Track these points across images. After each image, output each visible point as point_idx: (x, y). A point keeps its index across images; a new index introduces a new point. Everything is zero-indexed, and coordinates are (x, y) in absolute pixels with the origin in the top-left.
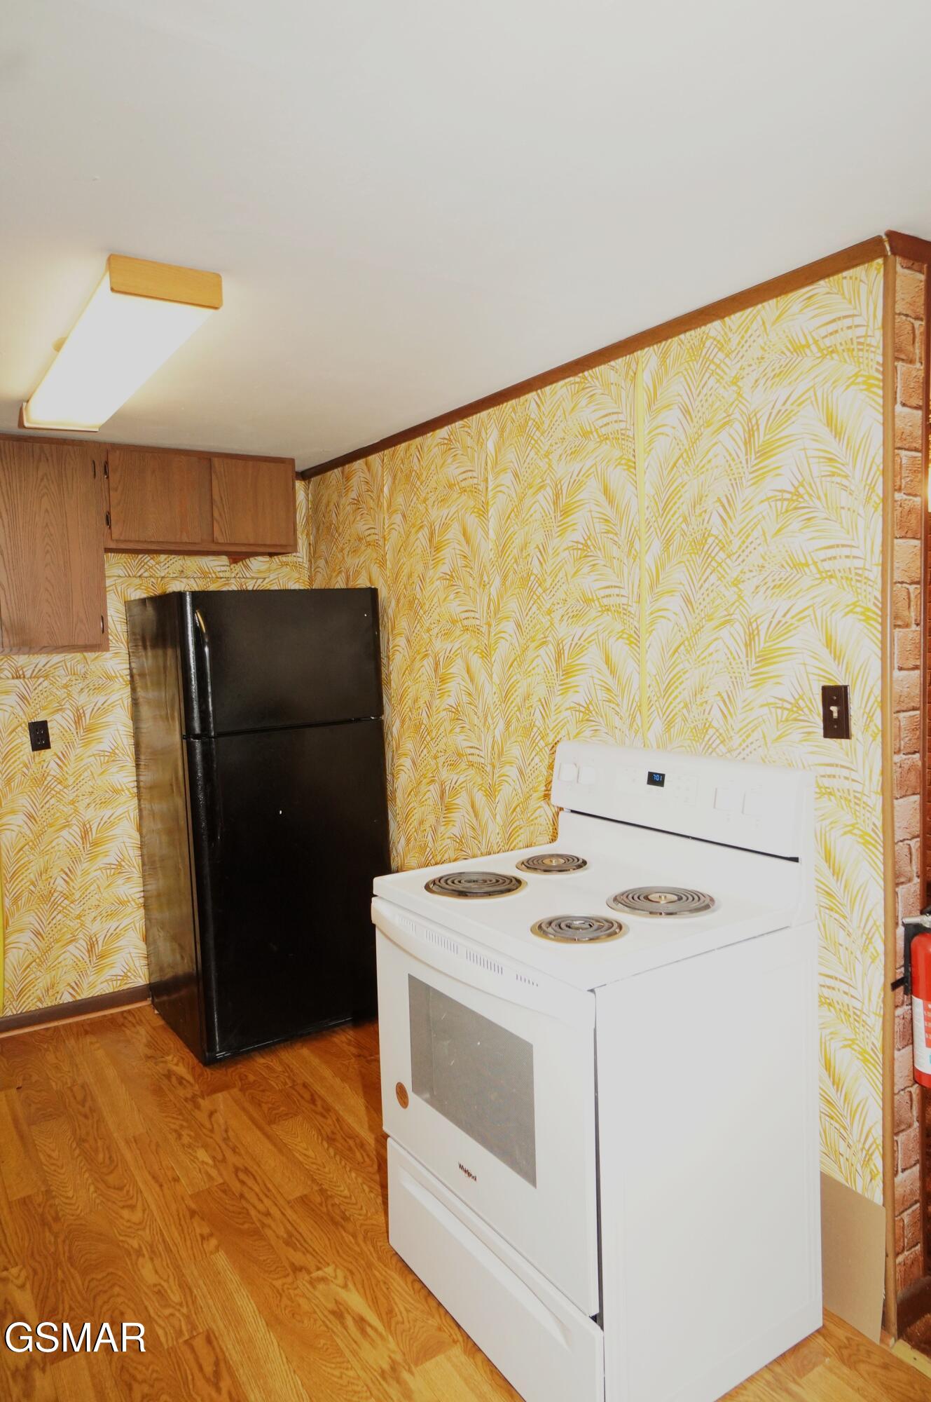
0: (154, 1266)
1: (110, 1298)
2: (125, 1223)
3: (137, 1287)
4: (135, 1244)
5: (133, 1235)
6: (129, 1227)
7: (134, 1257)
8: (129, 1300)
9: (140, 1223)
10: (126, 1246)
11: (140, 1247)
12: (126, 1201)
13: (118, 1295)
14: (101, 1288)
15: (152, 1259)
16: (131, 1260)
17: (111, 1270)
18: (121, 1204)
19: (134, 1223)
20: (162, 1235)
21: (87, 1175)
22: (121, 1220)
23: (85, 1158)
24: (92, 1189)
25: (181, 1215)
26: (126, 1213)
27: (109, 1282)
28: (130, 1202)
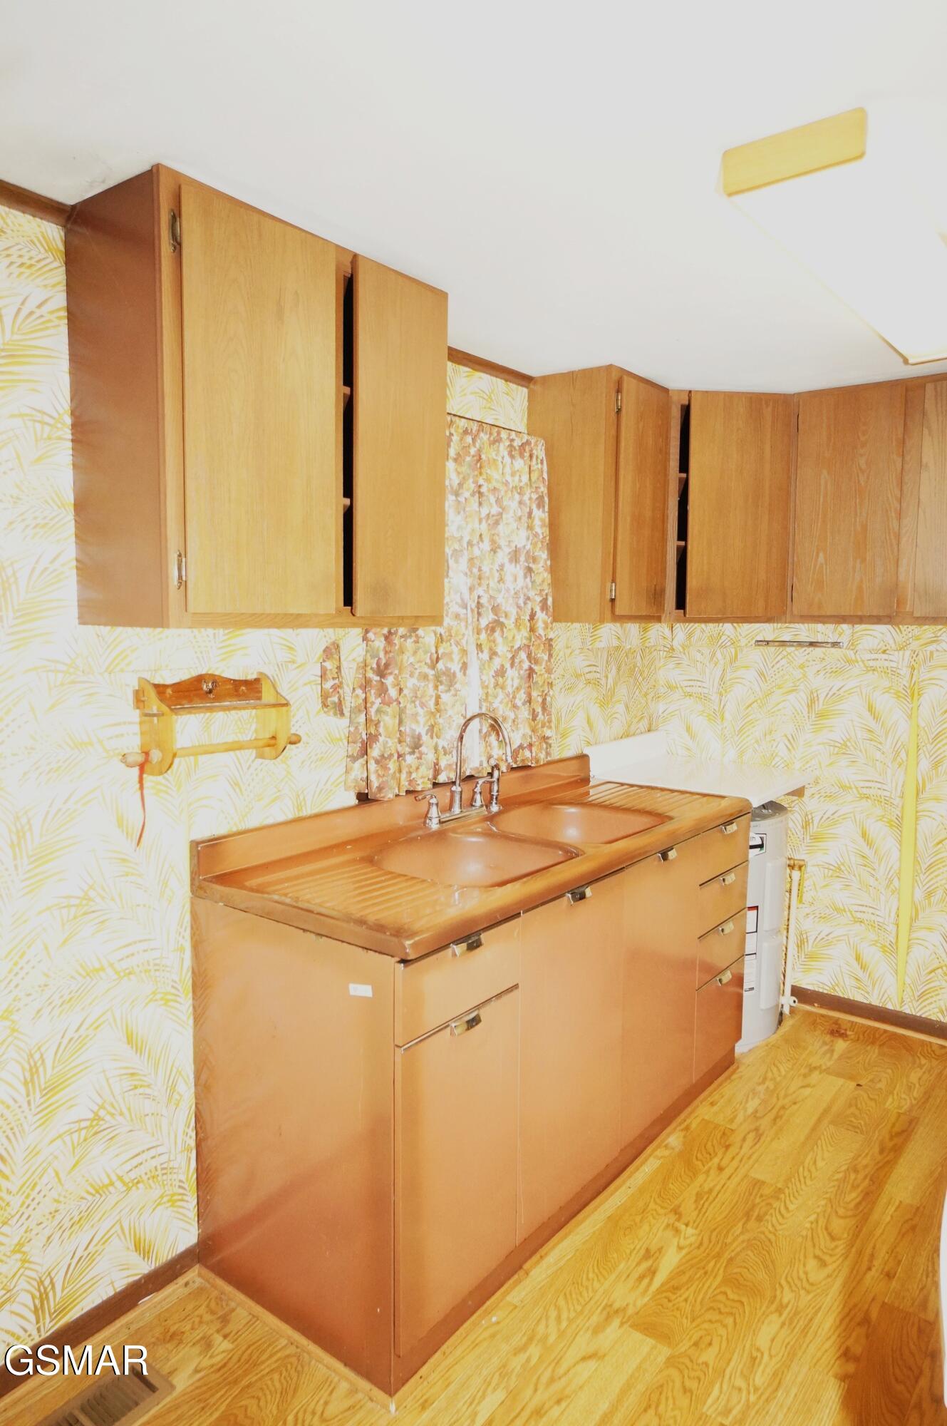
0: (777, 1334)
1: (716, 1321)
2: (801, 1273)
3: (744, 1336)
4: (787, 1296)
5: (794, 1288)
6: (799, 1278)
7: (773, 1307)
8: (727, 1339)
9: (812, 1284)
10: (778, 1292)
11: (787, 1306)
12: (826, 1253)
13: (725, 1326)
14: (721, 1306)
15: (783, 1324)
16: (768, 1307)
17: (744, 1300)
18: (818, 1252)
19: (808, 1280)
20: (816, 1313)
21: (823, 1202)
22: (802, 1266)
23: (839, 1186)
24: (813, 1218)
25: (853, 1312)
26: (812, 1264)
27: (732, 1308)
28: (826, 1258)
